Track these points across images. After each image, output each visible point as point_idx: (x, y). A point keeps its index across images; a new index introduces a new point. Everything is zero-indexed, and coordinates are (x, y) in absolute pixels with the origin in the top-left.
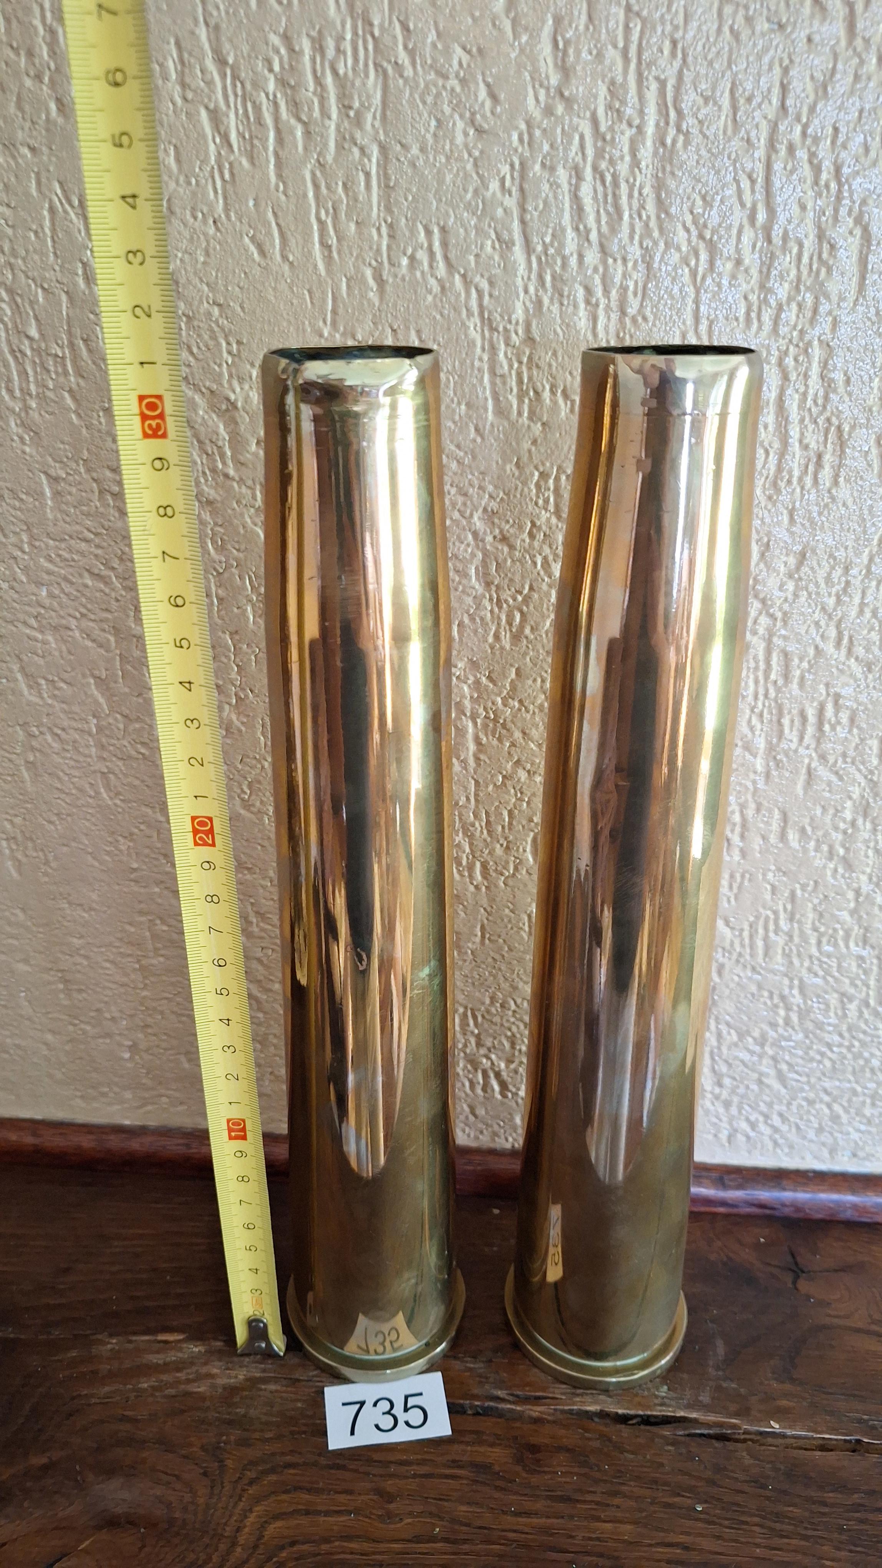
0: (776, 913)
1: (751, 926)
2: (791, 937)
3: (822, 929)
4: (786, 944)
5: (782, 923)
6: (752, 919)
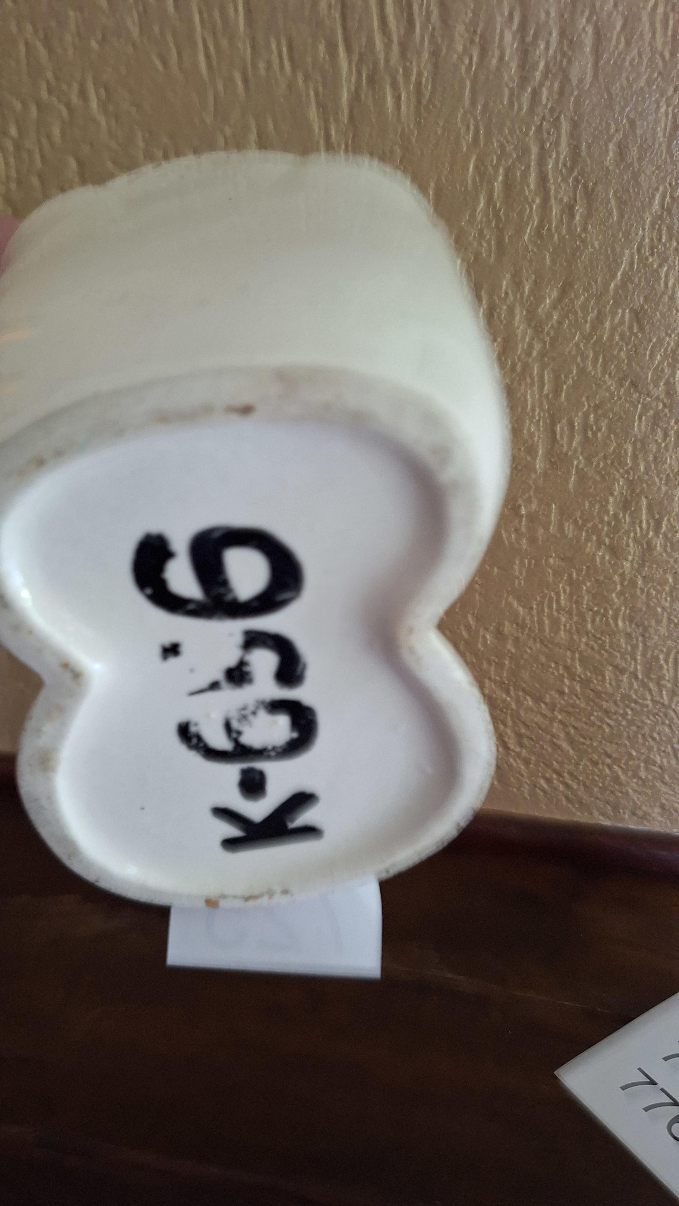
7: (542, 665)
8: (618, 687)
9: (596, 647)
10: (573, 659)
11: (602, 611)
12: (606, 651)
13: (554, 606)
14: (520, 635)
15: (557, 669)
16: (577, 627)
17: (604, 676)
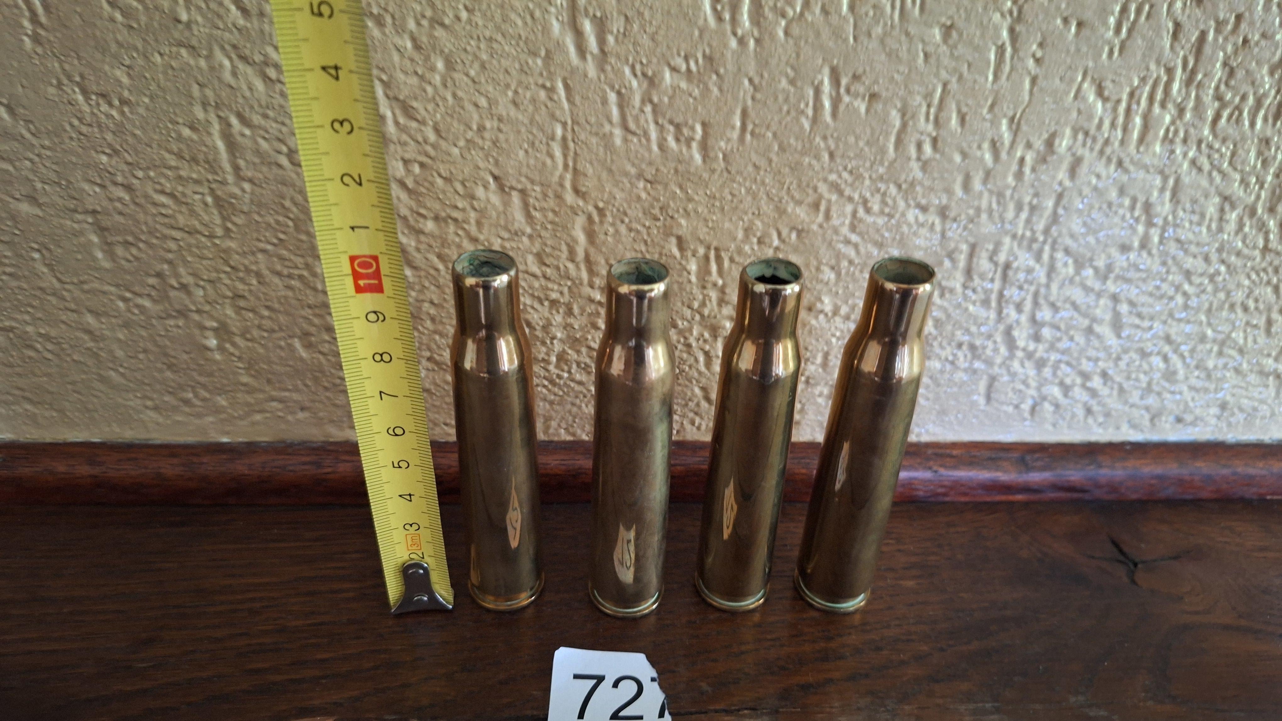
0: (1170, 71)
1: (1132, 95)
2: (1181, 111)
3: (1229, 96)
4: (1173, 122)
5: (1176, 86)
7: (1110, 205)
8: (1220, 230)
9: (1207, 167)
10: (1162, 190)
11: (1237, 99)
12: (1220, 171)
13: (1159, 96)
14: (1086, 153)
15: (1132, 208)
16: (1186, 132)
17: (1203, 215)
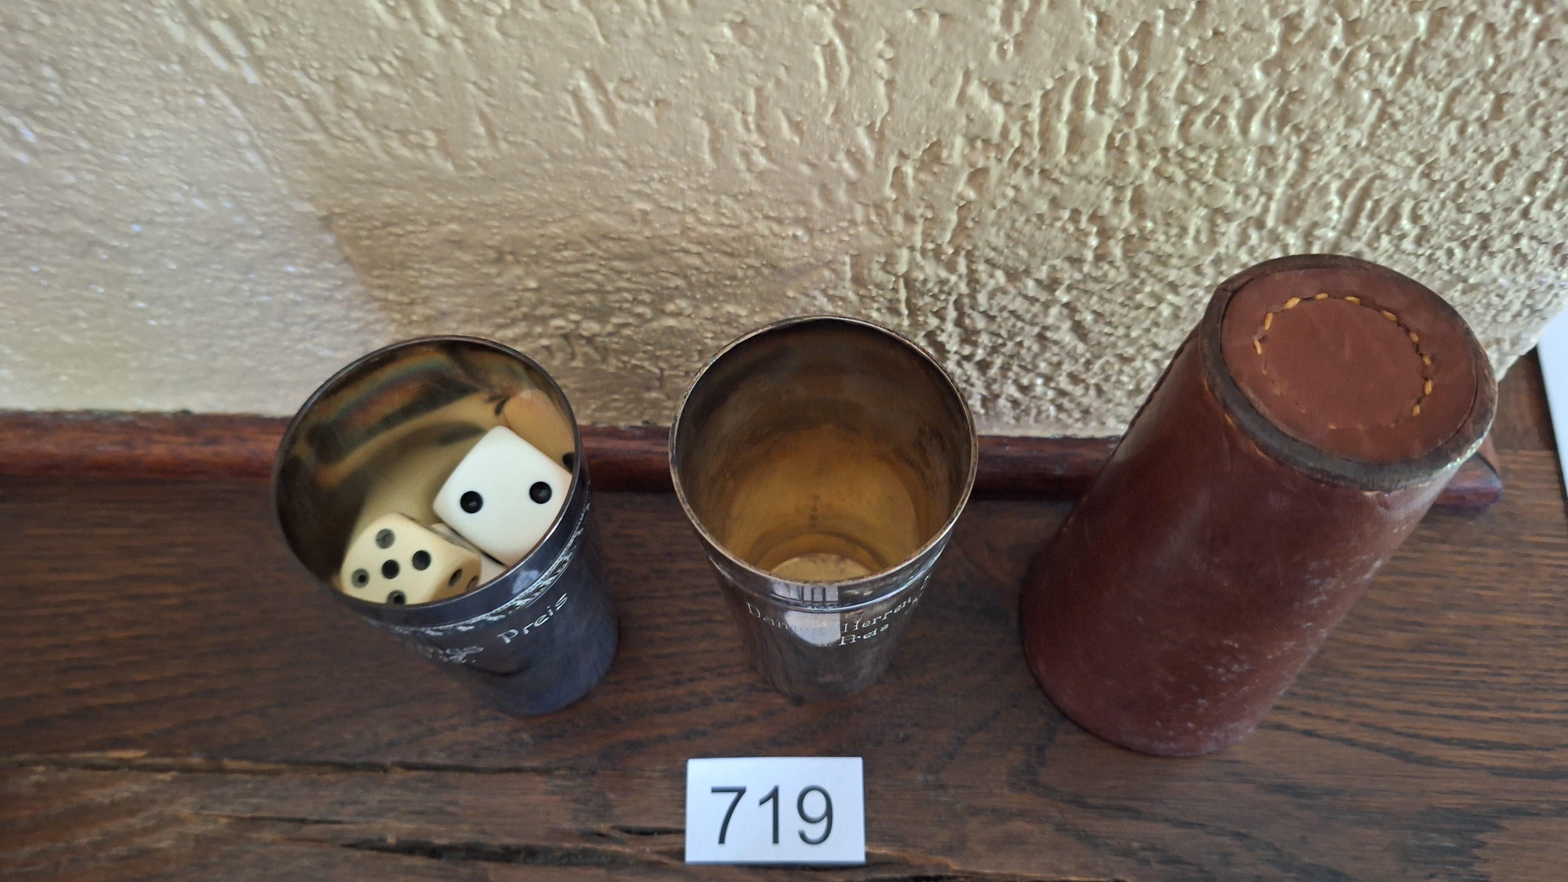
6: (1050, 85)
